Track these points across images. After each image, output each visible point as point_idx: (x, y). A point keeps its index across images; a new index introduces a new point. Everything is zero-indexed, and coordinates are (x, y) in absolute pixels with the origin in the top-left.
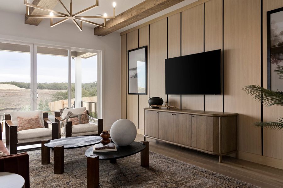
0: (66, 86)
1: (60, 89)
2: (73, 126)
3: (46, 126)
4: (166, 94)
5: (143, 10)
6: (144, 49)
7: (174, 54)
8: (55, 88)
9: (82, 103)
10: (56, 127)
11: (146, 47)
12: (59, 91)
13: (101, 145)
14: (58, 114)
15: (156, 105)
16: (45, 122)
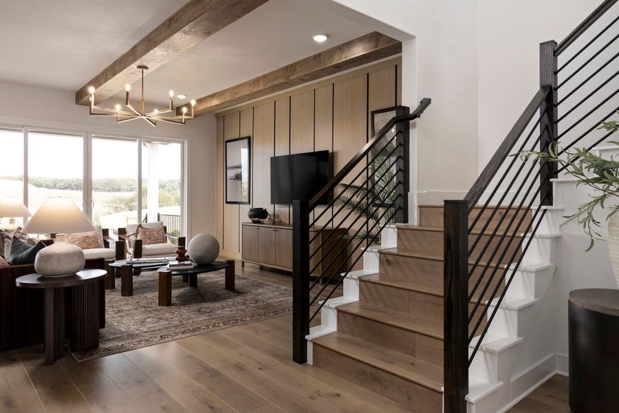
0: (130, 185)
1: (119, 190)
2: (143, 246)
3: (107, 245)
4: (272, 203)
5: (238, 96)
6: (246, 141)
7: (282, 151)
8: (108, 189)
9: (159, 216)
10: (121, 247)
11: (249, 139)
12: (118, 194)
13: (176, 263)
14: (122, 232)
15: (256, 219)
16: (104, 240)
